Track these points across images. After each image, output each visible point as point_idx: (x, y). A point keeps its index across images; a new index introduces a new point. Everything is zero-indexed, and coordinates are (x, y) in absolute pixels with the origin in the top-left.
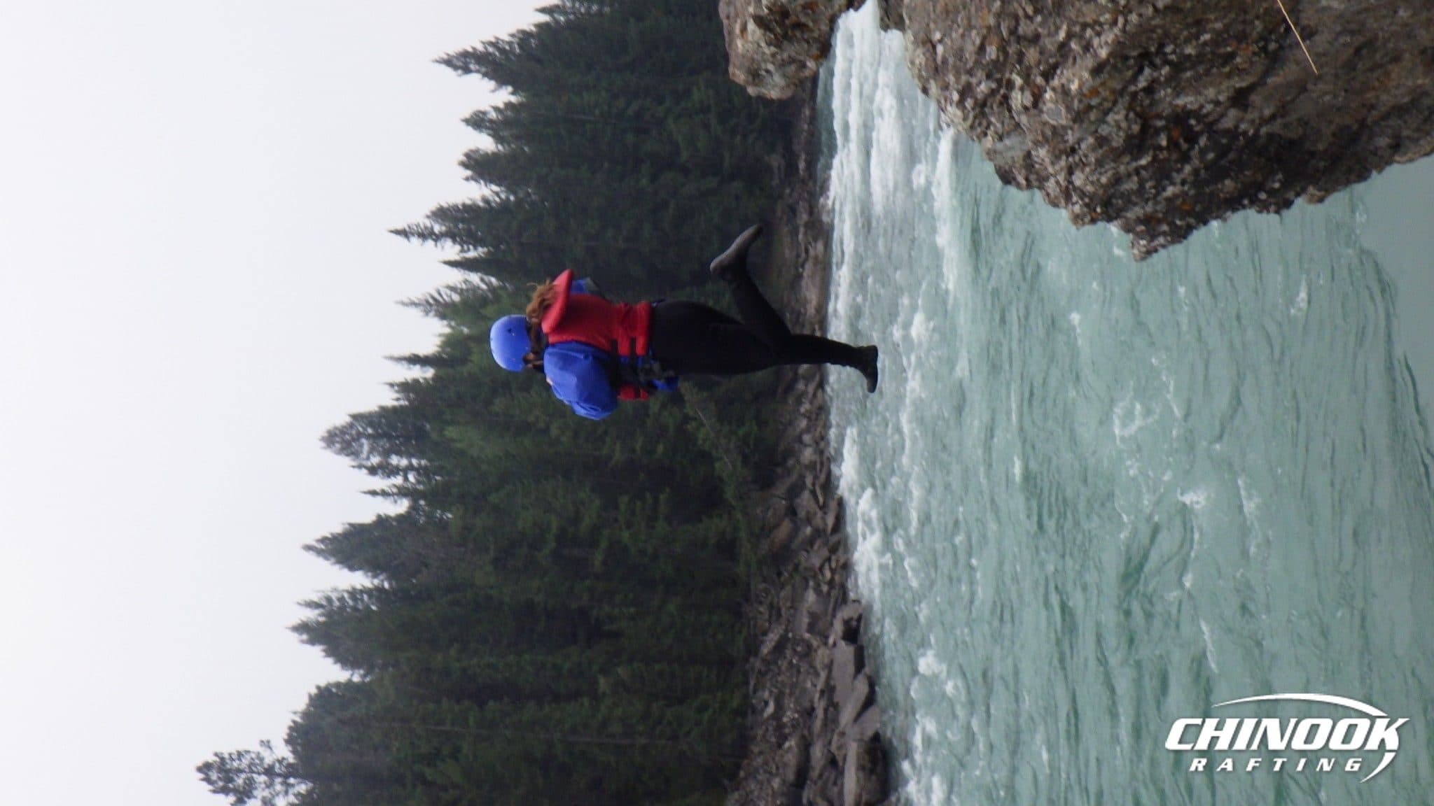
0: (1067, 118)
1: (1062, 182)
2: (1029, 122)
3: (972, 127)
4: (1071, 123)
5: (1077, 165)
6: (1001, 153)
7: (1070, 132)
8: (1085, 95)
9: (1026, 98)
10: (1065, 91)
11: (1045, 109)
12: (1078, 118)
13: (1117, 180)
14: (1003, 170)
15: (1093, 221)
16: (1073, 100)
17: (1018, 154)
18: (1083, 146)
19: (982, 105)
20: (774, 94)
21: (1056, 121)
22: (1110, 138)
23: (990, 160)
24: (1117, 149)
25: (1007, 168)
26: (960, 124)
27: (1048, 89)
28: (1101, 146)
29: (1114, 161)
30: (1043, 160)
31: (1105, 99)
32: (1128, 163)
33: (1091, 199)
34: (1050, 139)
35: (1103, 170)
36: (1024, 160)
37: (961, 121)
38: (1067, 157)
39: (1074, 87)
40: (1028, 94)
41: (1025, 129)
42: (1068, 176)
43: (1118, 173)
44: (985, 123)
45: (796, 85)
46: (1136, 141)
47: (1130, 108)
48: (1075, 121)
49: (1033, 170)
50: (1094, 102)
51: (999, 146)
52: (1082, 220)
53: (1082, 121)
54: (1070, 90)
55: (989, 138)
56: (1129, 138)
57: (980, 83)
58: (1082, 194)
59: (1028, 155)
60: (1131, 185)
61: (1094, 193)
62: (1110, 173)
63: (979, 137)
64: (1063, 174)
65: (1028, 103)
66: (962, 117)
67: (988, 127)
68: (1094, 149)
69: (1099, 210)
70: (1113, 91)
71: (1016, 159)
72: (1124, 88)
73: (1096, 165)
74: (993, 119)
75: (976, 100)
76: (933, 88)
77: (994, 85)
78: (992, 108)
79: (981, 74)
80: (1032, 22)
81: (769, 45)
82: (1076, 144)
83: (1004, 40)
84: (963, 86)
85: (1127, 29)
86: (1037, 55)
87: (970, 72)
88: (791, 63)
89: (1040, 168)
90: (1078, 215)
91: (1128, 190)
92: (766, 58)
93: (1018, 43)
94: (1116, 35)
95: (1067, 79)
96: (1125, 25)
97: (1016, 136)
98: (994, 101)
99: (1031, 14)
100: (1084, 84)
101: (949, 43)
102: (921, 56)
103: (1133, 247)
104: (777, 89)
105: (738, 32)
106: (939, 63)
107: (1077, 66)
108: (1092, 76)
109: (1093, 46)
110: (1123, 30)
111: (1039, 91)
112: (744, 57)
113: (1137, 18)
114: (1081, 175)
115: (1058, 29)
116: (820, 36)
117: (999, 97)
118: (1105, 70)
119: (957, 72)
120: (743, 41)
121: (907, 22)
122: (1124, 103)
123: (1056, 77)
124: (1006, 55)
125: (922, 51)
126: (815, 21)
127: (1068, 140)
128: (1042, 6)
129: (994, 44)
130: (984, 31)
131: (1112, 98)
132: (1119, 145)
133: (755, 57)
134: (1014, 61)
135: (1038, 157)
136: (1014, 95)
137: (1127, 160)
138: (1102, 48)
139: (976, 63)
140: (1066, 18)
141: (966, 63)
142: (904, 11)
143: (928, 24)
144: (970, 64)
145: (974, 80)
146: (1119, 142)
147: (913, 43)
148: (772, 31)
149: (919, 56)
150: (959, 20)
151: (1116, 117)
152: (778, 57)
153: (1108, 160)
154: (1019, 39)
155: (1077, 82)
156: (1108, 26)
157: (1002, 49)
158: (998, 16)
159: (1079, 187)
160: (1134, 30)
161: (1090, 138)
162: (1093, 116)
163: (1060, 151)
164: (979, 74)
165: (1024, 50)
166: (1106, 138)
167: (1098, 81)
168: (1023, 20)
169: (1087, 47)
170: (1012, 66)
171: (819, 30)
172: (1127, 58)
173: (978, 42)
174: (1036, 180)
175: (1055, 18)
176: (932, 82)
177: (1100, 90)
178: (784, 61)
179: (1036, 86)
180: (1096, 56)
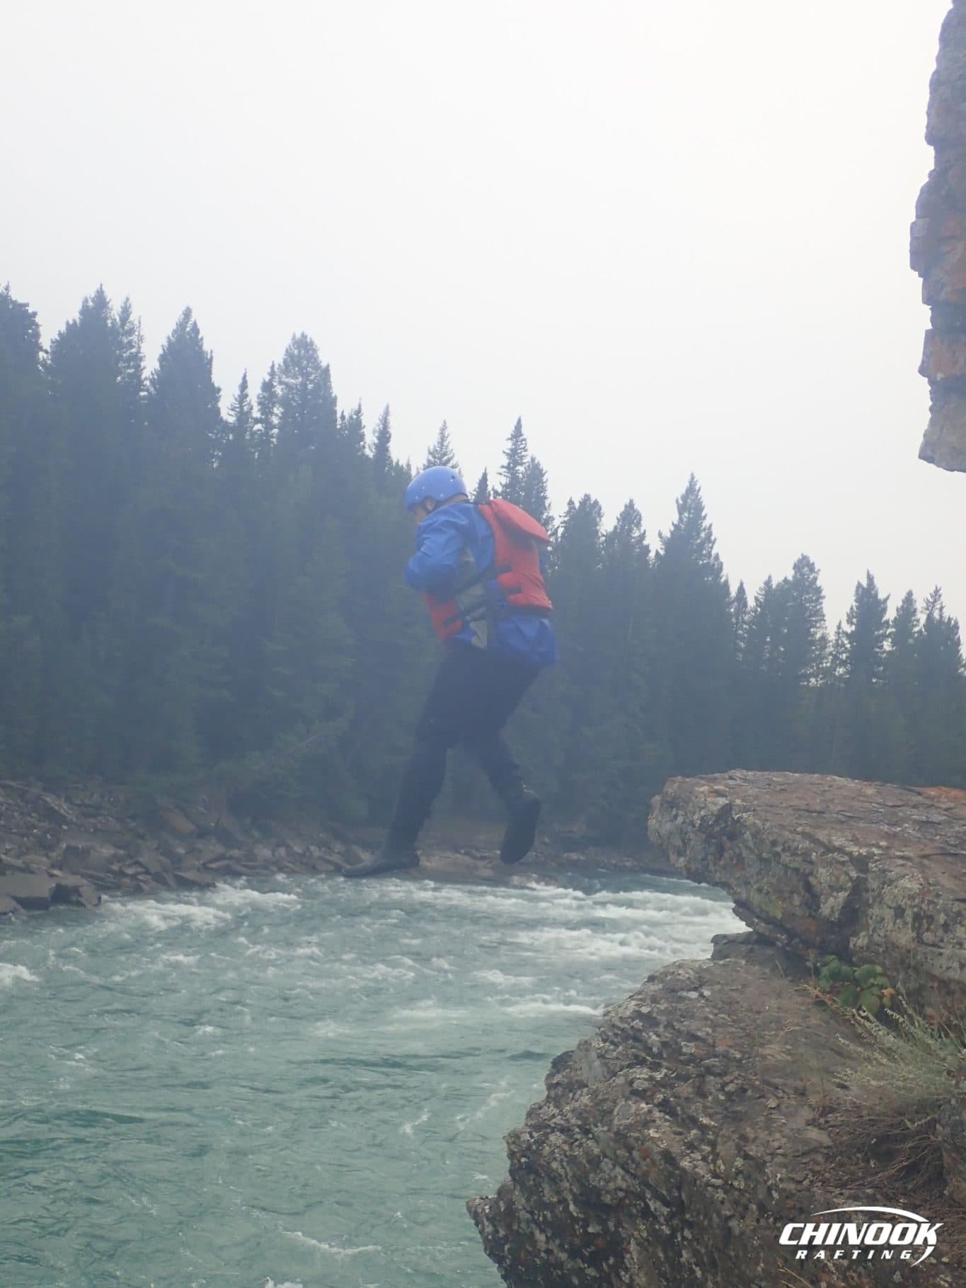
0: (620, 1125)
1: (554, 1120)
2: (618, 1085)
3: (614, 1026)
4: (615, 1130)
5: (571, 1137)
6: (586, 1056)
7: (605, 1129)
8: (643, 1144)
9: (642, 1083)
10: (647, 1124)
11: (630, 1103)
12: (620, 1136)
13: (554, 1179)
14: (568, 1059)
15: (512, 1155)
16: (640, 1131)
17: (584, 1075)
18: (590, 1143)
19: (636, 1037)
20: (652, 823)
21: (618, 1114)
22: (598, 1171)
23: (579, 1045)
24: (586, 1177)
25: (571, 1063)
26: (617, 1014)
27: (650, 1106)
28: (589, 1162)
29: (574, 1176)
30: (577, 1101)
31: (638, 1165)
33: (535, 1152)
34: (599, 1108)
35: (565, 1164)
36: (577, 1081)
37: (620, 1015)
38: (579, 1126)
39: (652, 1133)
40: (646, 1085)
41: (611, 1081)
42: (559, 1127)
43: (561, 1181)
44: (616, 1040)
45: (661, 845)
46: (594, 1199)
47: (626, 1191)
48: (617, 1133)
49: (567, 1090)
50: (635, 1153)
51: (593, 1055)
52: (514, 1143)
53: (616, 1141)
54: (649, 1130)
55: (602, 1045)
56: (597, 1192)
57: (658, 1036)
58: (540, 1143)
59: (582, 1085)
60: (549, 1195)
61: (541, 1154)
62: (561, 1171)
63: (603, 1031)
64: (562, 1122)
65: (639, 1085)
66: (624, 1016)
67: (612, 1043)
68: (588, 1153)
69: (523, 1160)
70: (646, 1174)
71: (578, 1072)
72: (648, 1186)
73: (570, 1155)
74: (621, 1048)
75: (639, 1030)
76: (655, 987)
77: (655, 1050)
78: (632, 1048)
79: (667, 1037)
80: (719, 1090)
81: (702, 819)
82: (593, 1135)
83: (701, 1061)
84: (655, 1018)
85: (709, 1188)
86: (685, 1095)
87: (669, 1025)
88: (683, 841)
89: (568, 1098)
90: (518, 1137)
91: (543, 1192)
92: (689, 815)
93: (698, 1076)
94: (703, 1177)
95: (660, 1126)
96: (713, 1186)
97: (603, 1072)
98: (640, 1050)
99: (726, 1089)
100: (655, 1143)
101: (699, 1004)
102: (687, 976)
103: (482, 1199)
104: (657, 826)
105: (716, 787)
106: (679, 994)
107: (673, 1136)
108: (662, 1152)
109: (692, 1152)
110: (708, 1184)
111: (649, 1096)
112: (691, 793)
113: (720, 1198)
114: (561, 1141)
115: (711, 1116)
116: (711, 872)
117: (643, 1055)
118: (668, 1166)
119: (670, 1012)
120: (706, 792)
121: (721, 962)
122: (634, 1187)
123: (662, 1114)
124: (687, 1063)
125: (691, 977)
126: (724, 867)
127: (597, 1127)
128: (734, 1100)
129: (697, 1051)
130: (710, 1041)
131: (639, 1173)
132: (591, 1181)
133: (691, 805)
134: (679, 1070)
135: (581, 1095)
136: (645, 1070)
137: (575, 1190)
138: (690, 1162)
139: (679, 1031)
140: (722, 1124)
141: (679, 1021)
142: (733, 960)
143: (719, 983)
144: (677, 1025)
145: (661, 1029)
146: (593, 1181)
147: (700, 967)
148: (716, 822)
149: (687, 973)
150: (723, 1016)
151: (619, 1178)
152: (690, 828)
153: (575, 1169)
154: (701, 1076)
155: (657, 1135)
156: (712, 1168)
157: (692, 1059)
158: (725, 1056)
159: (548, 1139)
160: (708, 1195)
161: (599, 1150)
162: (622, 1152)
163: (587, 1118)
164: (667, 1034)
165: (691, 1081)
166: (598, 1167)
167: (657, 1158)
168: (721, 1081)
169: (691, 1147)
170: (674, 1069)
171: (716, 871)
172: (679, 1189)
173: (699, 1034)
174: (556, 1095)
175: (722, 1113)
176: (661, 986)
177: (648, 1160)
178: (686, 833)
179: (654, 1094)
180: (683, 1156)
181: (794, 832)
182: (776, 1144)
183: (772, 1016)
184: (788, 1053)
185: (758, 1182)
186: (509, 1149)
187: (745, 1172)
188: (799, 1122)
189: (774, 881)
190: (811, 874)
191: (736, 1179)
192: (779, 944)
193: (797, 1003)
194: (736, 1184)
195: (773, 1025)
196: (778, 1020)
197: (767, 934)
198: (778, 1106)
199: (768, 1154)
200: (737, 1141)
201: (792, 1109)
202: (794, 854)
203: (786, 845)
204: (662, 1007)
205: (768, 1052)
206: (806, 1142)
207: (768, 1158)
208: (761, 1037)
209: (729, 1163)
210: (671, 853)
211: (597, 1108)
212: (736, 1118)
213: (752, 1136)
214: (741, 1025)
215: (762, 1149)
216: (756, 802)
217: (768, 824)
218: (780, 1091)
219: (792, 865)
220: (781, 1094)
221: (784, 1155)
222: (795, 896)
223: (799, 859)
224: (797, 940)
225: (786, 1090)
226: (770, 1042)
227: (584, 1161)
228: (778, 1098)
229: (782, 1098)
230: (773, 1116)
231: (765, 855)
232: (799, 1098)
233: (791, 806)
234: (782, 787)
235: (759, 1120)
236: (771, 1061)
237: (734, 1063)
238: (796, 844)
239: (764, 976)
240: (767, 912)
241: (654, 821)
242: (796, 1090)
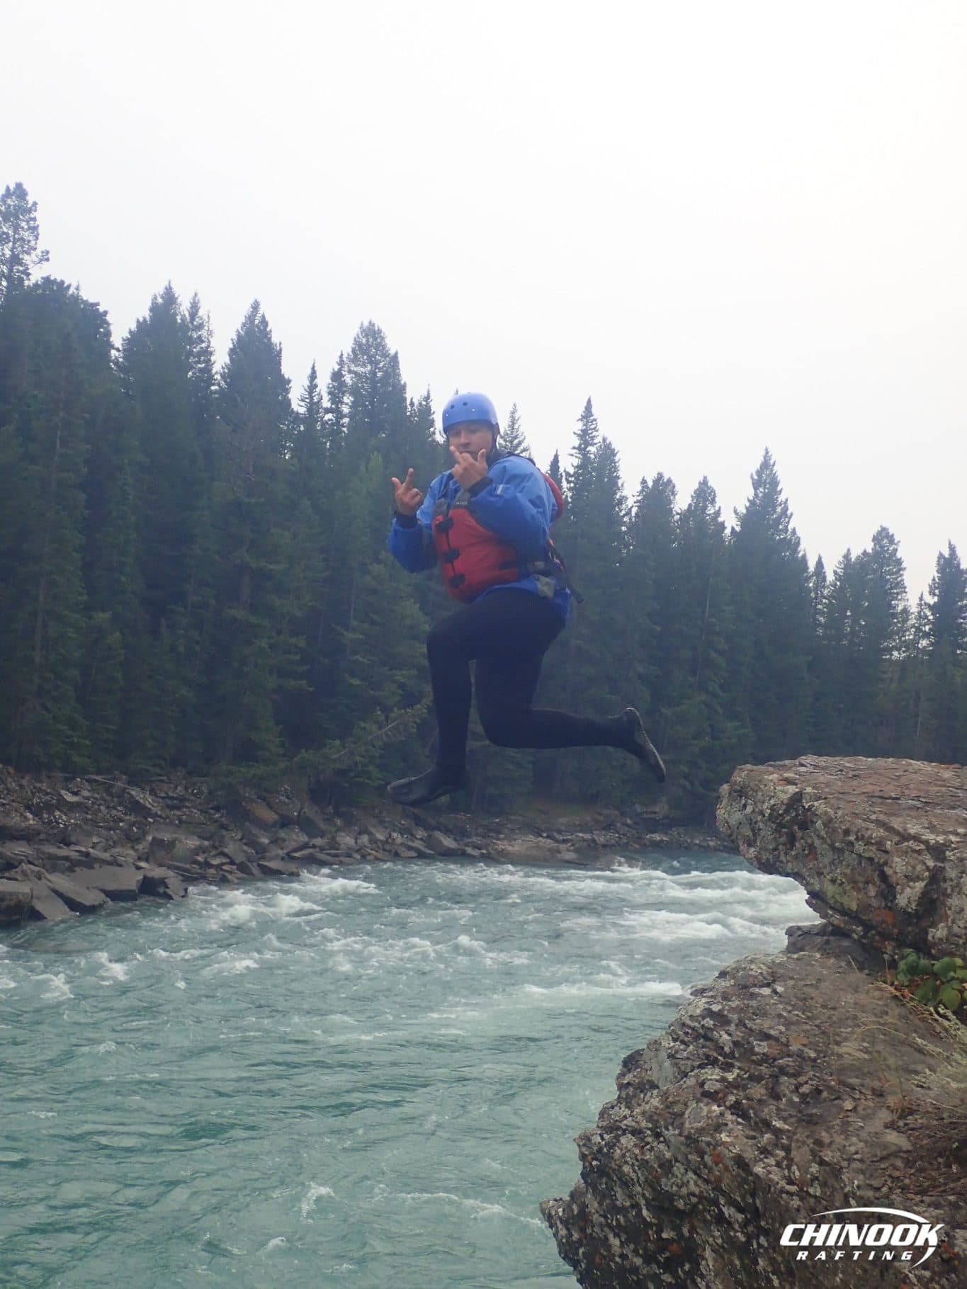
0: (692, 1128)
1: (625, 1122)
2: (689, 1086)
3: (684, 1024)
4: (686, 1133)
5: (642, 1140)
6: (656, 1056)
7: (677, 1132)
8: (714, 1149)
9: (714, 1085)
10: (719, 1127)
11: (701, 1105)
12: (691, 1141)
13: (626, 1183)
14: (638, 1057)
15: (583, 1157)
16: (711, 1135)
17: (654, 1076)
18: (662, 1146)
19: (707, 1036)
20: (721, 813)
21: (689, 1117)
22: (670, 1176)
23: (648, 1048)
24: (659, 1182)
25: (642, 1062)
26: (687, 1012)
27: (722, 1108)
28: (660, 1166)
29: (646, 1181)
30: (647, 1103)
31: (710, 1170)
32: (643, 1195)
33: (606, 1153)
34: (671, 1110)
35: (636, 1168)
36: (648, 1081)
37: (690, 1014)
38: (649, 1129)
39: (724, 1137)
40: (718, 1086)
41: (682, 1082)
42: (630, 1129)
43: (633, 1185)
44: (686, 1039)
45: (731, 835)
46: (667, 1205)
47: (701, 1197)
48: (688, 1137)
49: (638, 1091)
50: (707, 1158)
51: (663, 1055)
52: (584, 1145)
53: (688, 1146)
54: (720, 1133)
55: (672, 1044)
56: (670, 1197)
57: (730, 1035)
58: (611, 1145)
59: (653, 1086)
60: (621, 1199)
61: (613, 1158)
62: (633, 1175)
63: (673, 1030)
64: (634, 1124)
65: (711, 1086)
66: (694, 1014)
67: (683, 1042)
68: (659, 1158)
70: (719, 1180)
71: (648, 1072)
72: (723, 1193)
73: (642, 1159)
74: (691, 1047)
75: (709, 1029)
76: (726, 983)
77: (727, 1049)
78: (703, 1047)
79: (738, 1036)
80: (792, 1092)
81: (772, 808)
82: (664, 1138)
83: (775, 1060)
84: (726, 1016)
85: (784, 1195)
86: (759, 1097)
87: (741, 1023)
88: (753, 830)
89: (640, 1099)
90: (590, 1140)
91: (615, 1195)
92: (758, 804)
93: (771, 1076)
94: (778, 1183)
95: (732, 1129)
96: (788, 1193)
97: (674, 1073)
98: (710, 1049)
99: (801, 1090)
100: (727, 1148)
101: (772, 1001)
102: (759, 971)
103: (556, 1200)
104: (726, 816)
105: (786, 775)
106: (751, 990)
107: (745, 1140)
108: (734, 1157)
109: (766, 1158)
110: (782, 1191)
111: (721, 1098)
112: (760, 781)
113: (795, 1206)
114: (632, 1144)
115: (785, 1120)
116: (782, 862)
117: (715, 1055)
118: (741, 1172)
119: (742, 1009)
120: (776, 781)
121: (795, 956)
122: (707, 1192)
123: (734, 1117)
124: (759, 1063)
125: (765, 972)
126: (796, 857)
127: (668, 1130)
128: (808, 1102)
129: (771, 1050)
130: (784, 1040)
131: (713, 1179)
132: (663, 1187)
133: (760, 794)
134: (752, 1071)
135: (651, 1097)
136: (717, 1070)
137: (648, 1195)
138: (764, 1168)
139: (751, 1030)
140: (796, 1128)
141: (750, 1019)
142: (807, 953)
143: (792, 978)
144: (749, 1024)
145: (732, 1028)
146: (666, 1185)
147: (773, 962)
148: (786, 811)
149: (760, 968)
150: (796, 1012)
151: (692, 1182)
152: (760, 818)
153: (647, 1173)
154: (775, 1077)
155: (728, 1140)
156: (787, 1174)
157: (765, 1059)
158: (800, 1055)
159: (619, 1141)
160: (782, 1202)
161: (670, 1154)
162: (694, 1157)
163: (657, 1121)
164: (739, 1033)
165: (763, 1082)
166: (670, 1171)
167: (730, 1163)
168: (795, 1082)
169: (765, 1151)
170: (747, 1069)
171: (788, 861)
172: (753, 1195)
173: (772, 1032)
174: (627, 1094)
175: (795, 1116)
176: (732, 982)
177: (720, 1165)
178: (756, 823)
179: (725, 1095)
180: (756, 1161)
181: (868, 820)
182: (853, 1149)
183: (848, 1012)
184: (866, 1051)
185: (834, 1189)
186: (581, 1152)
187: (821, 1178)
188: (877, 1124)
189: (848, 871)
190: (886, 863)
191: (812, 1186)
192: (855, 936)
193: (874, 998)
194: (811, 1191)
195: (849, 1022)
196: (855, 1017)
197: (842, 925)
198: (855, 1109)
199: (844, 1160)
200: (811, 1145)
201: (869, 1111)
202: (868, 843)
203: (860, 834)
204: (734, 1006)
205: (844, 1049)
206: (885, 1146)
207: (844, 1164)
208: (838, 1035)
209: (804, 1169)
210: (741, 844)
211: (668, 1110)
212: (811, 1121)
213: (827, 1140)
214: (817, 1022)
215: (839, 1154)
216: (827, 790)
217: (840, 813)
218: (857, 1092)
219: (866, 855)
220: (857, 1096)
221: (861, 1161)
222: (870, 886)
223: (874, 848)
224: (873, 932)
225: (863, 1091)
226: (846, 1039)
227: (656, 1166)
228: (854, 1099)
229: (859, 1099)
230: (849, 1119)
231: (837, 844)
232: (877, 1099)
233: (864, 793)
234: (854, 773)
235: (835, 1123)
236: (847, 1060)
237: (808, 1063)
238: (869, 832)
239: (840, 970)
240: (842, 904)
241: (723, 811)
242: (873, 1090)
